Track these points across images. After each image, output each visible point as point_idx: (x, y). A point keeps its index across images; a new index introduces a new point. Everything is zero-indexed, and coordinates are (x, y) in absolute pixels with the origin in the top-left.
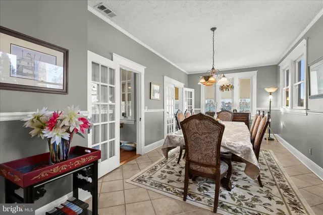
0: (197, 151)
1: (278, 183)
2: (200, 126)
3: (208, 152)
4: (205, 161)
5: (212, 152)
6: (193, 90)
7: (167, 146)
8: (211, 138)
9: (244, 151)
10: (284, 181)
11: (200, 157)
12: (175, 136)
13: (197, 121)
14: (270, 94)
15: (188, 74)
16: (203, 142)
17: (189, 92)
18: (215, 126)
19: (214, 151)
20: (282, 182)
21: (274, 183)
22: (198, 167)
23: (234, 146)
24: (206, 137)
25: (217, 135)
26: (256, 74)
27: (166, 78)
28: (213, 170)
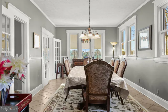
0: (95, 86)
1: (129, 101)
2: (99, 69)
3: (103, 86)
4: (100, 92)
5: (106, 85)
6: (60, 41)
7: (68, 86)
8: (106, 76)
9: (120, 83)
10: (131, 100)
11: (97, 90)
12: (74, 78)
13: (97, 65)
14: (114, 47)
15: (56, 26)
16: (100, 79)
17: (57, 42)
18: (108, 68)
19: (107, 84)
20: (131, 101)
21: (128, 102)
22: (96, 97)
23: (115, 80)
24: (103, 76)
25: (109, 73)
26: (105, 32)
27: (43, 29)
28: (105, 97)
